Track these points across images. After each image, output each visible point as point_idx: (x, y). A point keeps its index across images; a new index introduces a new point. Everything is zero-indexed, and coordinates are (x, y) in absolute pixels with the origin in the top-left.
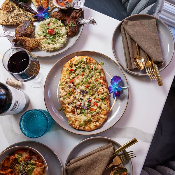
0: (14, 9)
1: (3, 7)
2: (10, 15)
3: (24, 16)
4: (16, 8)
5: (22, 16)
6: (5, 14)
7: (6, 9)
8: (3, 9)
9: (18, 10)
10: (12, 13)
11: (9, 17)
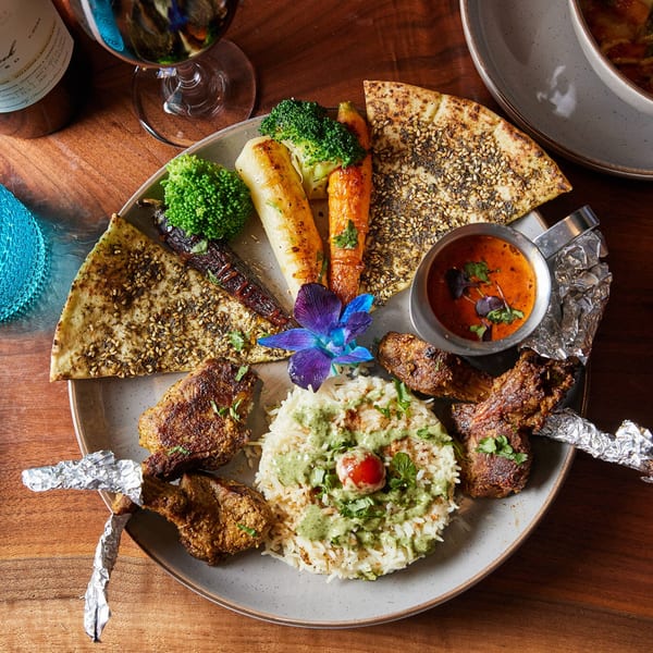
0: (156, 272)
1: (94, 269)
2: (127, 318)
3: (205, 325)
4: (168, 266)
5: (194, 323)
6: (97, 310)
7: (106, 285)
8: (93, 284)
9: (174, 281)
10: (136, 301)
11: (116, 328)
